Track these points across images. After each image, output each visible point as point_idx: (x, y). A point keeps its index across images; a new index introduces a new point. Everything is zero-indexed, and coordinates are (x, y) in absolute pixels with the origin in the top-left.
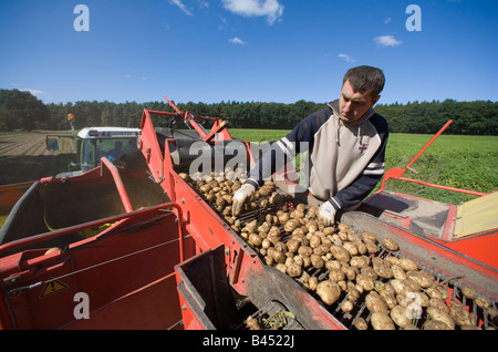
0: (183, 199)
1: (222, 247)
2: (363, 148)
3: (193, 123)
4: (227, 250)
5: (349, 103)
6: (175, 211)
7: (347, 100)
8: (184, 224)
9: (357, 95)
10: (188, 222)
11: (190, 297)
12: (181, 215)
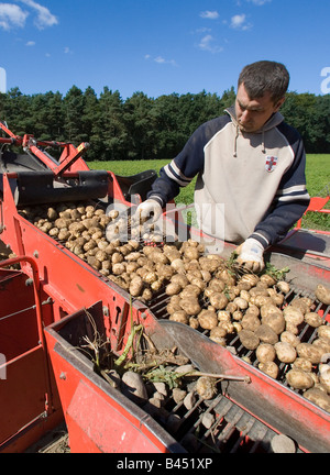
0: (36, 252)
1: (99, 305)
2: (272, 163)
3: (36, 151)
4: (105, 309)
5: (246, 112)
6: (27, 269)
7: (243, 108)
8: (40, 285)
9: (254, 103)
10: (46, 282)
11: (73, 359)
12: (36, 272)
